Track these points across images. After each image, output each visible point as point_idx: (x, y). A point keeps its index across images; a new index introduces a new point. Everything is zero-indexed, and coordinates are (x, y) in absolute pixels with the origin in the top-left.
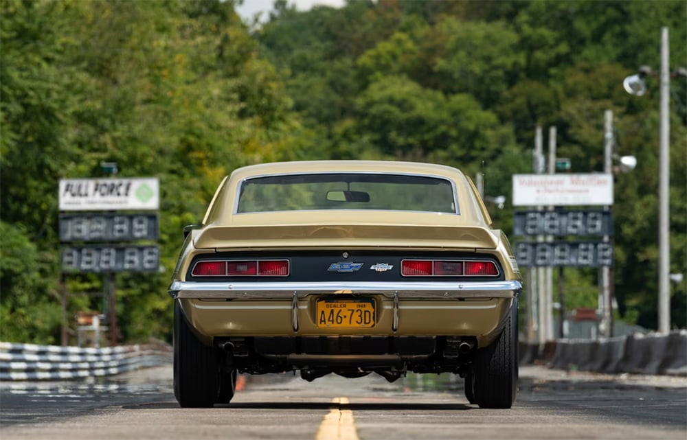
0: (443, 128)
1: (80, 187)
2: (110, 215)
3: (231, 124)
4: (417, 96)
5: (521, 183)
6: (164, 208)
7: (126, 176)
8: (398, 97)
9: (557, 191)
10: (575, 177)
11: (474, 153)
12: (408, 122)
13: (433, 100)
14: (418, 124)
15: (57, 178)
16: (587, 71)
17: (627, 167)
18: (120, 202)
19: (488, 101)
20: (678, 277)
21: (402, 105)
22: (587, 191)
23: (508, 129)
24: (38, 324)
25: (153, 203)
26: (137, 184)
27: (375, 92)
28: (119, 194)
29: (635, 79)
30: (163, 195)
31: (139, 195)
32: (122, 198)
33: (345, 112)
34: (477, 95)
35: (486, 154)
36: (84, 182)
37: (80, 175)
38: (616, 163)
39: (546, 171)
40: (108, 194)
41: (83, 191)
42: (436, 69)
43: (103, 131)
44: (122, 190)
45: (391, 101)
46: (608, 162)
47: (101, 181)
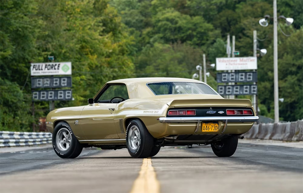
0: (190, 32)
1: (39, 66)
2: (52, 77)
3: (100, 37)
4: (178, 17)
5: (220, 61)
6: (73, 74)
7: (58, 61)
8: (170, 18)
9: (234, 64)
11: (203, 42)
12: (175, 29)
13: (185, 19)
14: (180, 29)
15: (30, 63)
16: (252, 5)
17: (263, 53)
18: (56, 72)
19: (208, 18)
20: (282, 100)
21: (172, 21)
22: (246, 64)
23: (218, 31)
24: (24, 122)
25: (69, 72)
26: (62, 64)
27: (160, 16)
28: (55, 69)
29: (263, 20)
30: (73, 68)
31: (63, 69)
32: (57, 70)
33: (147, 25)
34: (204, 16)
35: (209, 42)
36: (41, 64)
37: (39, 61)
38: (258, 52)
39: (231, 56)
40: (51, 69)
41: (40, 68)
42: (186, 5)
43: (48, 42)
44: (56, 67)
45: (167, 19)
46: (255, 52)
47: (48, 64)
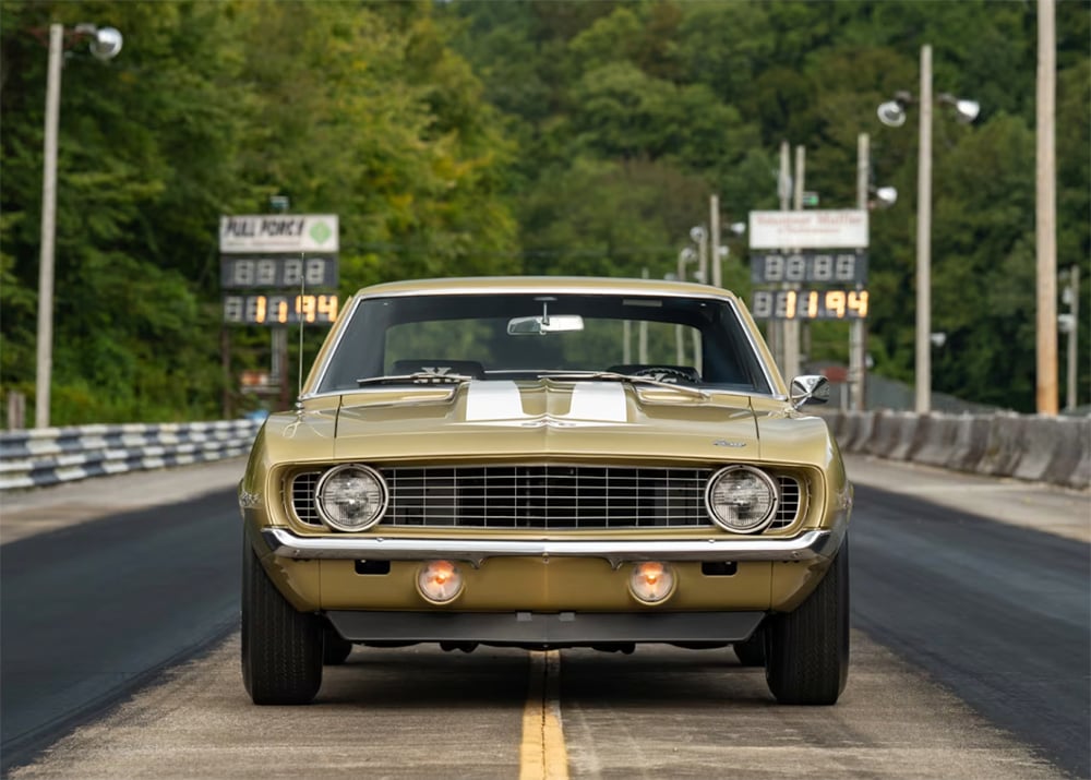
0: (673, 128)
1: (245, 225)
2: (279, 258)
3: (421, 145)
4: (643, 87)
5: (761, 221)
6: (344, 249)
7: (300, 212)
8: (619, 88)
9: (802, 231)
10: (823, 214)
11: (711, 157)
12: (633, 120)
13: (661, 92)
14: (645, 121)
15: (217, 214)
16: (851, 56)
17: (885, 201)
18: (292, 244)
19: (729, 93)
20: (940, 339)
21: (622, 97)
22: (836, 231)
23: (752, 129)
24: (198, 385)
25: (331, 244)
26: (311, 221)
27: (591, 81)
28: (290, 233)
29: (893, 107)
30: (342, 231)
31: (314, 234)
32: (295, 238)
33: (555, 107)
34: (715, 85)
35: (726, 158)
36: (249, 220)
37: (245, 211)
38: (872, 196)
39: (792, 207)
40: (277, 233)
41: (248, 230)
42: (667, 54)
43: (271, 157)
44: (294, 229)
45: (612, 93)
46: (863, 195)
47: (270, 218)
